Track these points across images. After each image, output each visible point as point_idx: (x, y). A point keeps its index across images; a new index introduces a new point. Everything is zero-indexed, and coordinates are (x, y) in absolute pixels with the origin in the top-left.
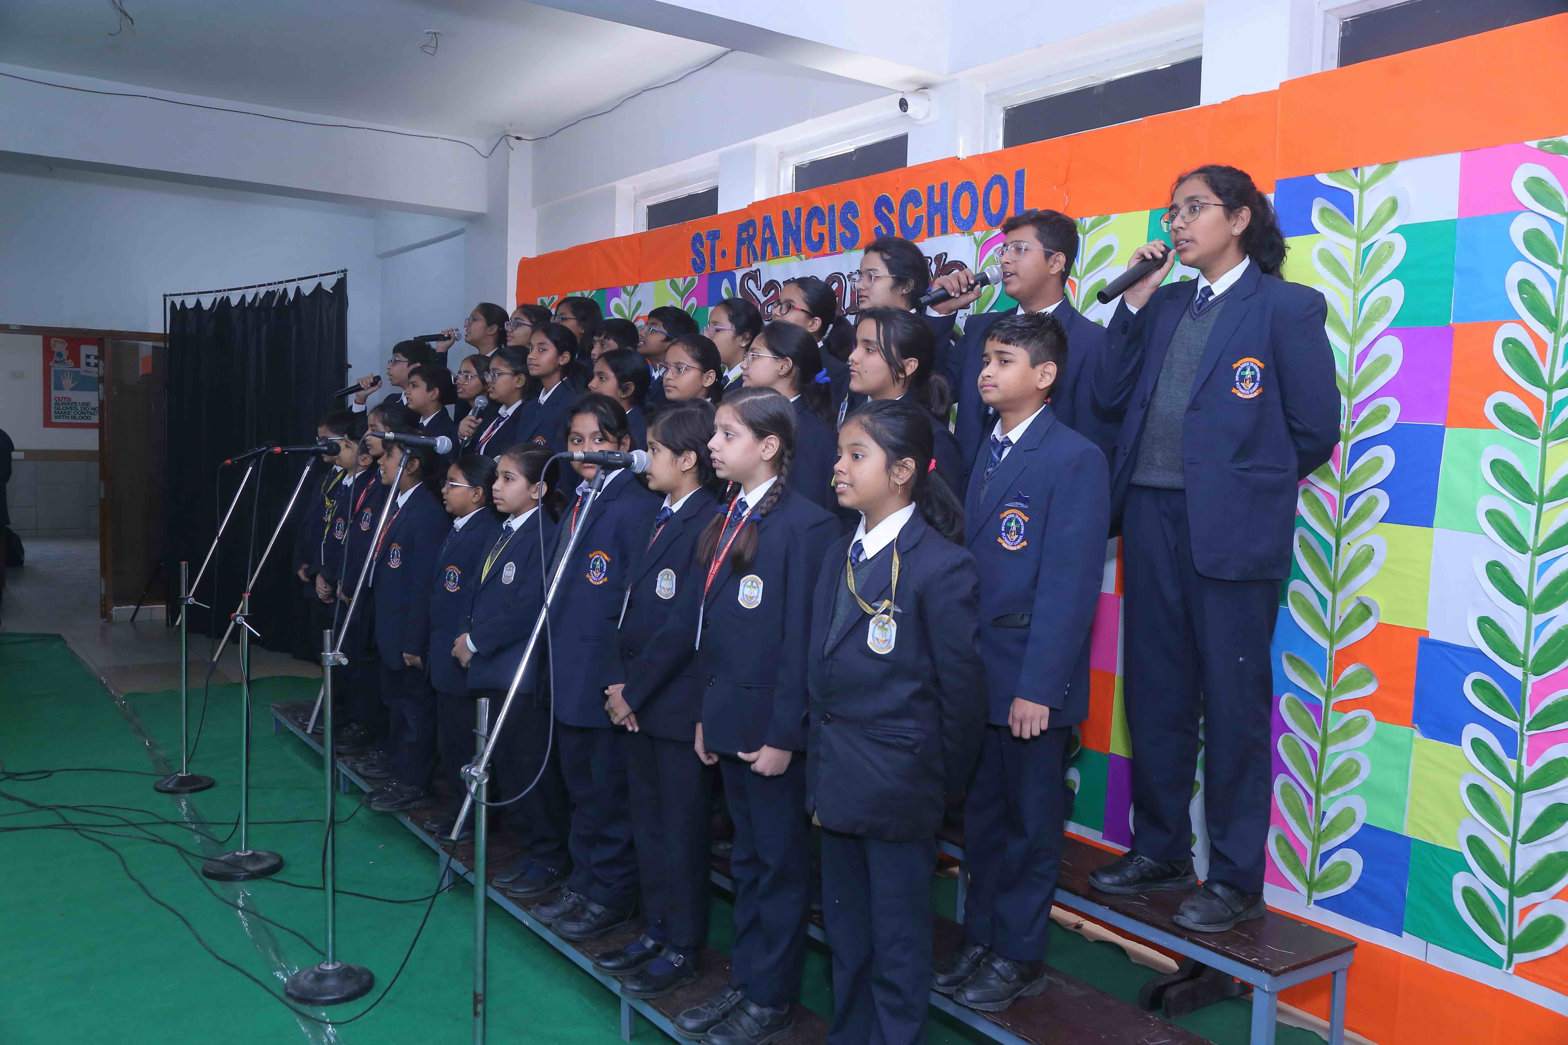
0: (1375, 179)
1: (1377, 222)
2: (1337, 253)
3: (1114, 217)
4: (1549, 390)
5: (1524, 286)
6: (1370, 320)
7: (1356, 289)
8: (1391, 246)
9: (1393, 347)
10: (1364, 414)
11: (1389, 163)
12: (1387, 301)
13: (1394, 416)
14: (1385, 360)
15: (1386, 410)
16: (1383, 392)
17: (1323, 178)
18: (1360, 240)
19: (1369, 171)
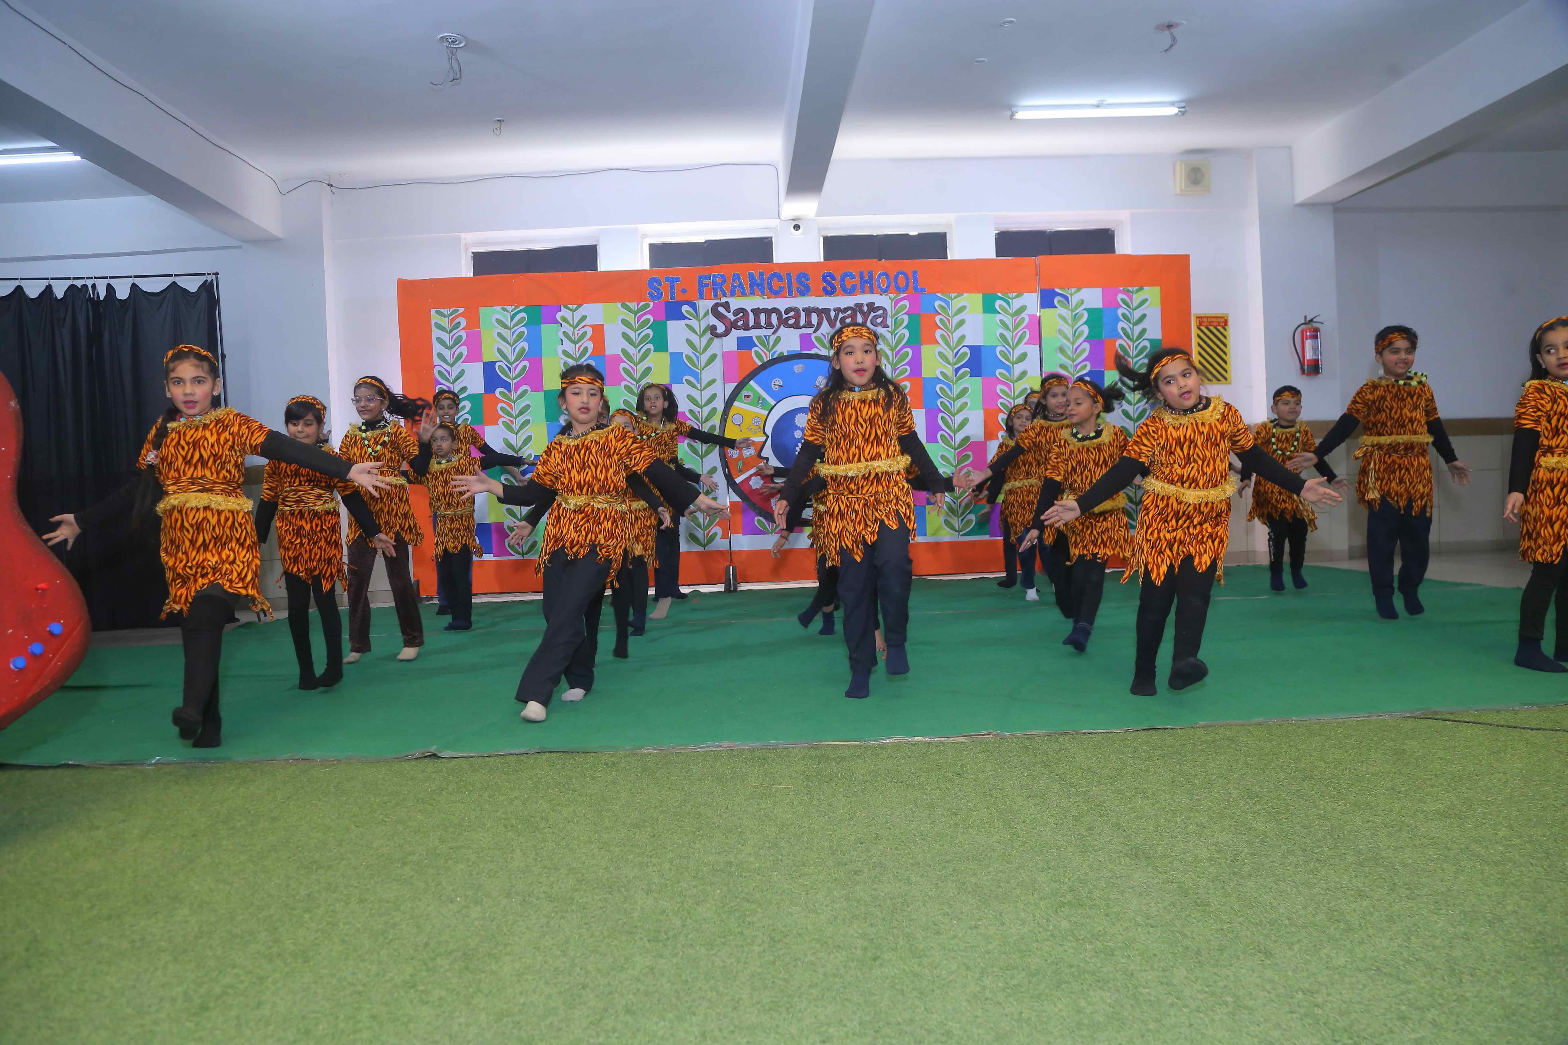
0: (1075, 292)
1: (1077, 306)
2: (1064, 315)
3: (965, 295)
4: (1133, 359)
5: (1123, 329)
6: (1078, 337)
7: (1073, 327)
8: (1083, 314)
9: (1087, 346)
10: (1079, 367)
11: (1079, 288)
12: (1083, 332)
13: (1088, 368)
14: (1084, 350)
15: (1085, 366)
16: (1085, 360)
17: (1057, 290)
18: (1072, 311)
19: (1073, 290)
